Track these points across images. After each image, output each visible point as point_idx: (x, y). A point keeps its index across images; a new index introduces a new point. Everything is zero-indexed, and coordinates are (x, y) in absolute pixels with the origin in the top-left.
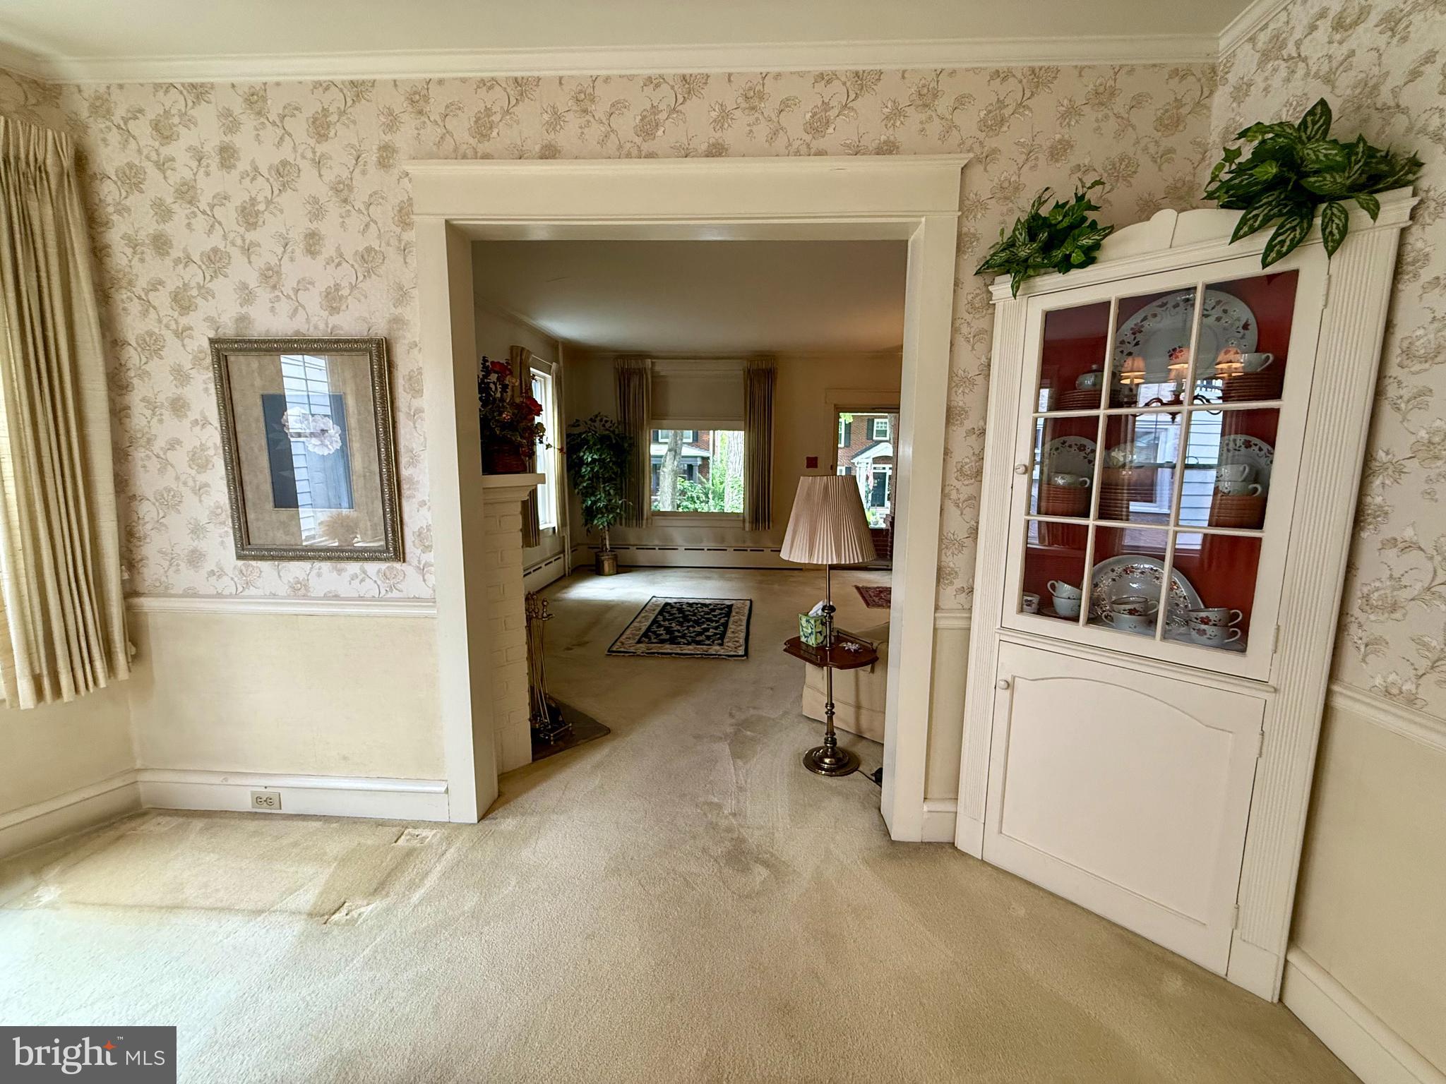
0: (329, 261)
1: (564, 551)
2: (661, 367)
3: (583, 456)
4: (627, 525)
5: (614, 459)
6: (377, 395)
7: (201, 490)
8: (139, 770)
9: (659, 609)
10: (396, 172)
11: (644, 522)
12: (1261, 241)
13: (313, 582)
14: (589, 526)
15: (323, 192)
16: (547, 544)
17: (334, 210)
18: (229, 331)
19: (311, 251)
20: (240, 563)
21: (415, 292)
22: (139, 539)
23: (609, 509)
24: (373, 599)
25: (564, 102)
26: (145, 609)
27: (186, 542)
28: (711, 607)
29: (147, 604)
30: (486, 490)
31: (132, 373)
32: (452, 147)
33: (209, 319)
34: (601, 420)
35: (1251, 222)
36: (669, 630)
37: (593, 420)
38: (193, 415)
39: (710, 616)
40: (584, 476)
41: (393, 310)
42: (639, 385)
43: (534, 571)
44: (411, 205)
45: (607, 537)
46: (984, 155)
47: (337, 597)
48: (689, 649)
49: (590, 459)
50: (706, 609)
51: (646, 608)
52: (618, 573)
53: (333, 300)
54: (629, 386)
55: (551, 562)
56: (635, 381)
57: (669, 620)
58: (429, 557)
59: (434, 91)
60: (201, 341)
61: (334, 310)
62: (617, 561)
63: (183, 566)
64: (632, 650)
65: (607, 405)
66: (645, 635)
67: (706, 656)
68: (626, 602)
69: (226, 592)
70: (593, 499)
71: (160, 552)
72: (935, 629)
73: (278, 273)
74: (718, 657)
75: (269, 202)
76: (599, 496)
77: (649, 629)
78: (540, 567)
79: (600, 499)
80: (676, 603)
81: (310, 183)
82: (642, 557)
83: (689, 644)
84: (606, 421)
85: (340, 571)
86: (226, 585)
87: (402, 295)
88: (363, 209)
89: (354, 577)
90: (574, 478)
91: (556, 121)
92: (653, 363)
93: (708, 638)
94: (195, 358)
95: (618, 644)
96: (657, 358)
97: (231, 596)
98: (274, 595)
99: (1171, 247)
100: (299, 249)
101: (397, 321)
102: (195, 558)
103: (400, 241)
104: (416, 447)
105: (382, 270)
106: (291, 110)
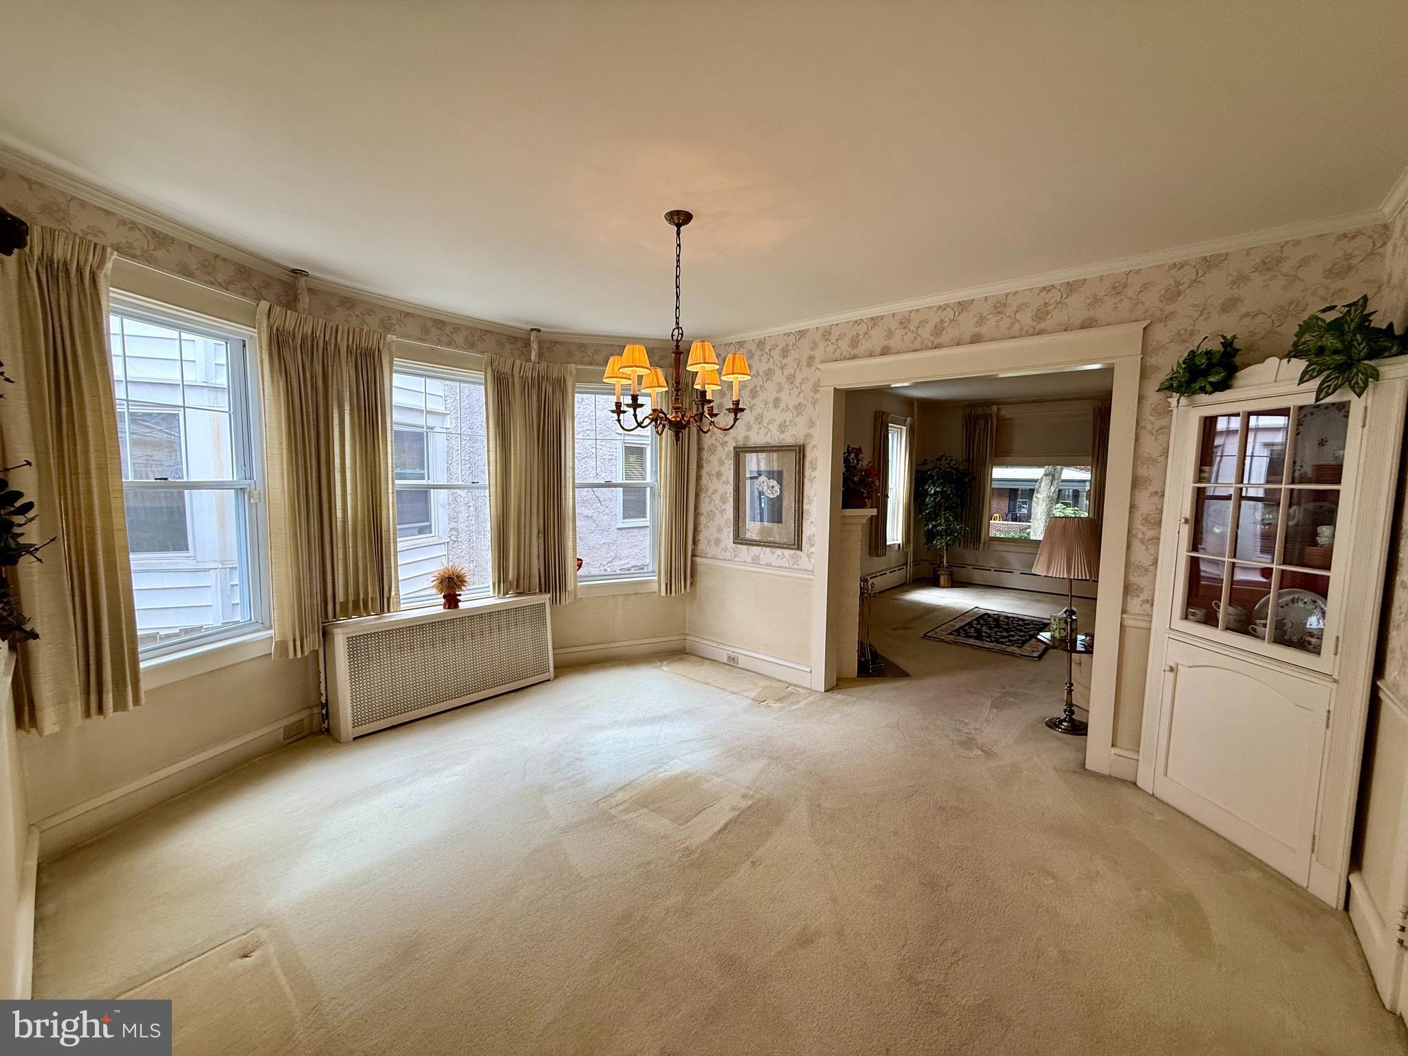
0: (783, 410)
1: (906, 564)
2: (1006, 412)
3: (928, 488)
4: (966, 547)
5: (954, 491)
6: (797, 471)
7: (723, 511)
8: (686, 634)
9: (977, 616)
10: (813, 368)
11: (981, 545)
12: (1314, 384)
13: (762, 556)
14: (929, 545)
15: (783, 380)
16: (892, 558)
17: (787, 387)
18: (741, 443)
19: (776, 407)
20: (734, 545)
21: (817, 422)
22: (698, 532)
23: (949, 532)
24: (786, 568)
25: (894, 325)
26: (698, 563)
27: (715, 535)
28: (1026, 622)
29: (698, 559)
30: (843, 517)
31: (704, 461)
32: (840, 354)
33: (734, 438)
34: (946, 460)
35: (1311, 372)
36: (978, 631)
37: (939, 459)
38: (724, 479)
39: (1022, 628)
40: (928, 504)
41: (807, 431)
42: (985, 427)
43: (880, 575)
44: (819, 382)
45: (945, 555)
46: (1164, 316)
47: (770, 565)
48: (987, 645)
49: (933, 492)
50: (1020, 622)
51: (966, 615)
52: (952, 587)
53: (782, 428)
54: (975, 429)
55: (895, 571)
56: (981, 423)
57: (981, 625)
58: (813, 549)
59: (834, 328)
60: (730, 448)
61: (783, 432)
62: (952, 577)
63: (713, 545)
64: (942, 637)
65: (954, 445)
66: (957, 630)
67: (1003, 652)
68: (950, 607)
69: (727, 558)
70: (934, 523)
71: (705, 538)
72: (1122, 627)
73: (762, 417)
74: (1012, 654)
75: (761, 387)
76: (939, 521)
77: (962, 627)
78: (885, 574)
79: (939, 524)
80: (995, 614)
81: (779, 377)
82: (977, 576)
83: (991, 642)
84: (951, 460)
85: (773, 553)
86: (728, 555)
87: (811, 423)
88: (798, 385)
89: (779, 556)
90: (919, 506)
91: (890, 334)
92: (999, 409)
93: (1010, 641)
94: (727, 455)
95: (933, 632)
96: (1003, 404)
97: (729, 560)
98: (745, 562)
99: (1275, 382)
100: (771, 405)
101: (808, 436)
102: (718, 542)
103: (813, 399)
104: (812, 495)
105: (804, 413)
106: (775, 346)
